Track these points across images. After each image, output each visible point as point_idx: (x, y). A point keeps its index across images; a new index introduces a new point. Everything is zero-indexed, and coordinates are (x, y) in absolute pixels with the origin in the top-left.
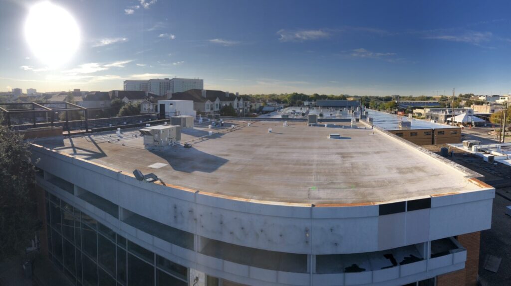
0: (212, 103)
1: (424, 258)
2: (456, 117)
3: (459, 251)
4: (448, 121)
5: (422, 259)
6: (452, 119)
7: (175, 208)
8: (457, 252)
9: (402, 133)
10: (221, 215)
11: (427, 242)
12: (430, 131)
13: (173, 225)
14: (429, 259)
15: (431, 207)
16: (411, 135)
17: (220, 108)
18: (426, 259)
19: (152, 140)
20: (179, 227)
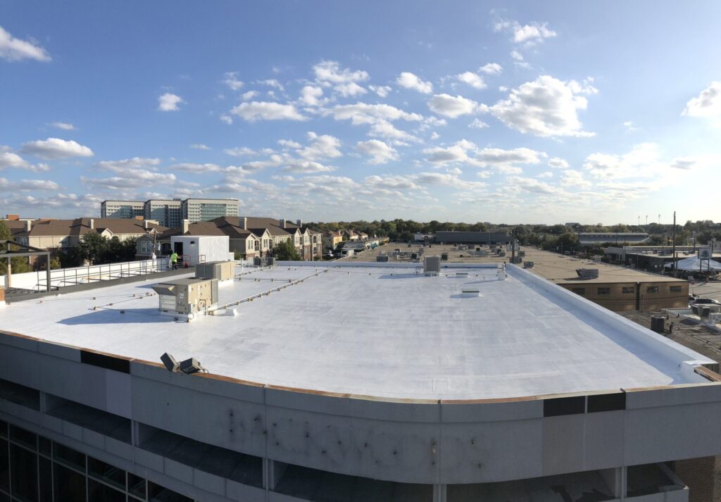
0: (258, 239)
1: (616, 495)
2: (679, 262)
3: (675, 489)
4: (666, 268)
5: (613, 498)
6: (672, 266)
7: (231, 415)
8: (671, 490)
9: (583, 289)
10: (307, 423)
11: (621, 468)
12: (632, 286)
13: (227, 445)
14: (625, 497)
15: (627, 408)
16: (599, 293)
17: (271, 247)
18: (620, 498)
19: (174, 303)
20: (238, 448)
